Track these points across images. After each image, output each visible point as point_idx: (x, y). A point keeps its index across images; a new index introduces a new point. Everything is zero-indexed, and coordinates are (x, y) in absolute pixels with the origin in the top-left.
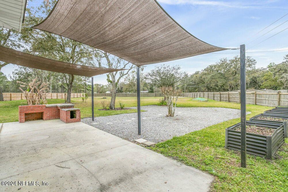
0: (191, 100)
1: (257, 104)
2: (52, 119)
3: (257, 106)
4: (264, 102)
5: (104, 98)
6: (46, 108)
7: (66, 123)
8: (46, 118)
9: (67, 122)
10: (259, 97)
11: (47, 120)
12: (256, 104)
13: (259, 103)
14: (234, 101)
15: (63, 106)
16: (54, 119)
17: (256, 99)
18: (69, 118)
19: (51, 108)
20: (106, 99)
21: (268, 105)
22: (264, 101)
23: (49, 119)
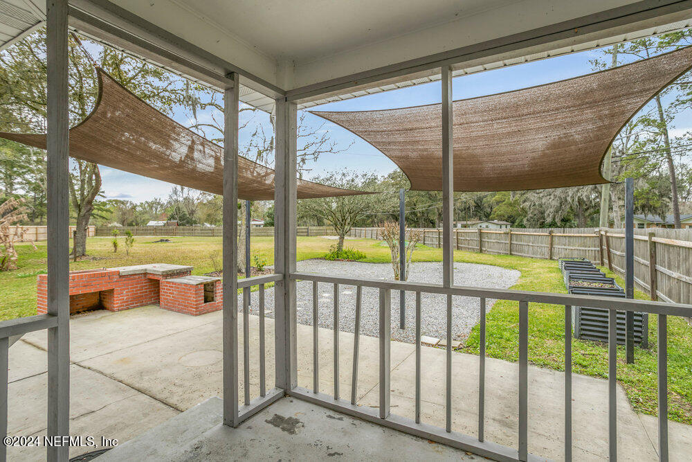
0: (378, 246)
1: (513, 253)
2: (134, 307)
3: (513, 258)
4: (526, 250)
5: (162, 241)
6: (120, 279)
7: (196, 315)
8: (120, 306)
9: (199, 313)
10: (516, 241)
11: (122, 310)
12: (511, 254)
13: (516, 251)
14: (469, 248)
15: (170, 271)
16: (137, 306)
17: (511, 244)
18: (202, 304)
19: (132, 277)
20: (167, 244)
21: (532, 256)
22: (526, 248)
23: (128, 306)
